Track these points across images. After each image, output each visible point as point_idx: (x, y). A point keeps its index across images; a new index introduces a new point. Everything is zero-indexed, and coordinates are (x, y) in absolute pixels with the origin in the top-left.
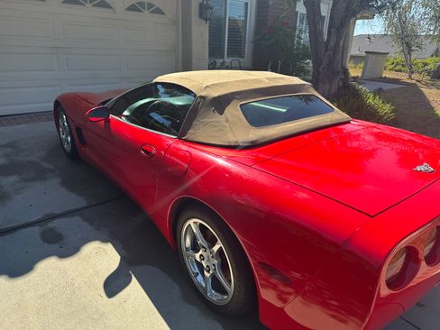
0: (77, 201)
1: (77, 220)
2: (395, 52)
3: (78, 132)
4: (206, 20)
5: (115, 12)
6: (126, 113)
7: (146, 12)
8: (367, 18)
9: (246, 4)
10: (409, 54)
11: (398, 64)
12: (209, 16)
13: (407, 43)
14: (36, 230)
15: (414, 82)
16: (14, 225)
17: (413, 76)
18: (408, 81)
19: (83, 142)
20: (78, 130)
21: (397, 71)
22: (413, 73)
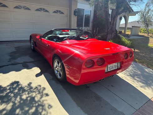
0: (32, 60)
1: (32, 64)
2: (142, 26)
3: (35, 43)
4: (76, 16)
5: (50, 13)
6: (46, 38)
7: (59, 13)
8: (133, 15)
9: (91, 11)
10: (148, 27)
11: (145, 31)
12: (77, 14)
13: (146, 24)
14: (21, 65)
15: (149, 36)
16: (16, 63)
17: (149, 35)
18: (147, 36)
19: (36, 46)
20: (35, 42)
21: (145, 33)
22: (149, 33)
